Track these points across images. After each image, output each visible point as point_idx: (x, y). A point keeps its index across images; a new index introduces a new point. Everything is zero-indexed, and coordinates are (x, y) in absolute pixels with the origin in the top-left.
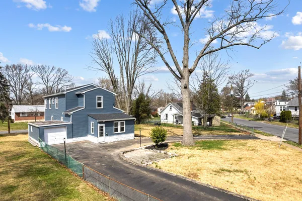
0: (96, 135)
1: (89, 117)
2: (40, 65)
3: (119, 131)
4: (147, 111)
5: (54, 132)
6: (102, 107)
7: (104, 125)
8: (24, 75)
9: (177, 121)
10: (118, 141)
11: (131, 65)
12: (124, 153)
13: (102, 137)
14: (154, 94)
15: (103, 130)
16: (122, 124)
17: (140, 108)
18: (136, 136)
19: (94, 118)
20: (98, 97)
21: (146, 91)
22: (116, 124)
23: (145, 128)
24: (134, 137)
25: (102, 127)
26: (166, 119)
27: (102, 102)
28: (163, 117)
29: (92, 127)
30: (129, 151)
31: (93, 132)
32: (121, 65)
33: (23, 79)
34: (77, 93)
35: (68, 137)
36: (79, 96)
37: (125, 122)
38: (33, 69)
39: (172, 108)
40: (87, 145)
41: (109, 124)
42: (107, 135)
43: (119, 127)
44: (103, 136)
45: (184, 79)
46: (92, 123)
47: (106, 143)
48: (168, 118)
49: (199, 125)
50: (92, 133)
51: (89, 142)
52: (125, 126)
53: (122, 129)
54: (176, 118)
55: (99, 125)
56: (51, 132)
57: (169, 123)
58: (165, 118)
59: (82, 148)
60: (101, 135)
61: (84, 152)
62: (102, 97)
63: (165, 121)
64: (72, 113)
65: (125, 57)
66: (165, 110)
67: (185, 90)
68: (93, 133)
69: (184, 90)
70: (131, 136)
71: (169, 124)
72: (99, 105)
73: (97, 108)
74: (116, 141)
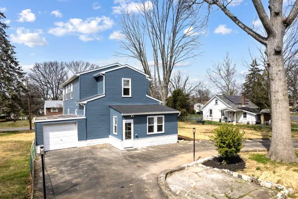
0: (119, 136)
1: (111, 109)
2: (75, 62)
3: (155, 131)
4: (186, 106)
5: (59, 130)
6: (130, 96)
7: (131, 121)
8: (60, 72)
9: (226, 118)
10: (154, 147)
11: (167, 51)
12: (167, 175)
13: (129, 141)
14: (192, 89)
15: (130, 129)
16: (160, 120)
17: (178, 102)
18: (180, 138)
19: (118, 110)
20: (124, 81)
21: (183, 84)
22: (151, 121)
23: (185, 126)
24: (177, 140)
25: (130, 124)
26: (211, 116)
27: (130, 87)
28: (206, 112)
29: (114, 125)
30: (175, 171)
31: (116, 132)
32: (154, 50)
33: (59, 76)
34: (95, 75)
35: (80, 139)
36: (98, 79)
37: (163, 117)
38: (68, 66)
39: (218, 101)
40: (105, 153)
41: (140, 119)
42: (137, 137)
43: (155, 125)
44: (130, 137)
45: (274, 36)
46: (115, 118)
47: (136, 149)
48: (213, 114)
49: (257, 123)
50: (114, 133)
51: (110, 147)
52: (163, 124)
53: (160, 128)
54: (223, 114)
55: (125, 121)
56: (54, 131)
57: (214, 120)
58: (209, 114)
59: (95, 159)
60: (128, 136)
61: (95, 169)
62: (130, 80)
63: (209, 119)
64: (85, 102)
65: (160, 39)
66: (209, 105)
67: (277, 57)
68: (116, 134)
69: (273, 57)
70: (172, 139)
71: (214, 122)
72: (126, 91)
73: (123, 96)
74: (151, 147)
